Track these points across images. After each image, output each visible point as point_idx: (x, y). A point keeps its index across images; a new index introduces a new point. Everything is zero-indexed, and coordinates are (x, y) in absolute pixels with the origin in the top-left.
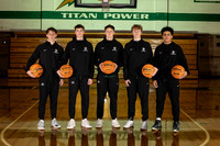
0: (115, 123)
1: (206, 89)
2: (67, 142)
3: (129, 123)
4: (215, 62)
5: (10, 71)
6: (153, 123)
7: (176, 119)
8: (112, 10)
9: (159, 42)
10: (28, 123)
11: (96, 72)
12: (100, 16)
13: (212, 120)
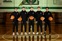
5: (6, 22)
11: (28, 20)
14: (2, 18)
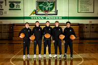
0: (50, 56)
1: (82, 43)
2: (33, 62)
3: (55, 56)
4: (85, 34)
5: (13, 38)
6: (63, 55)
7: (72, 54)
8: (49, 16)
9: (65, 27)
10: (20, 56)
12: (45, 18)
13: (84, 54)
14: (8, 32)
